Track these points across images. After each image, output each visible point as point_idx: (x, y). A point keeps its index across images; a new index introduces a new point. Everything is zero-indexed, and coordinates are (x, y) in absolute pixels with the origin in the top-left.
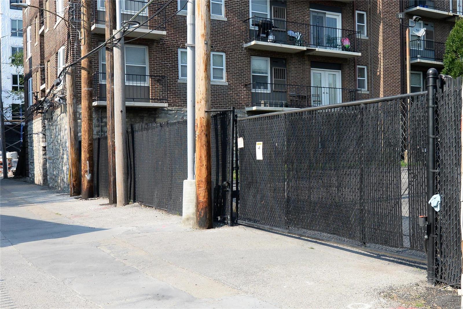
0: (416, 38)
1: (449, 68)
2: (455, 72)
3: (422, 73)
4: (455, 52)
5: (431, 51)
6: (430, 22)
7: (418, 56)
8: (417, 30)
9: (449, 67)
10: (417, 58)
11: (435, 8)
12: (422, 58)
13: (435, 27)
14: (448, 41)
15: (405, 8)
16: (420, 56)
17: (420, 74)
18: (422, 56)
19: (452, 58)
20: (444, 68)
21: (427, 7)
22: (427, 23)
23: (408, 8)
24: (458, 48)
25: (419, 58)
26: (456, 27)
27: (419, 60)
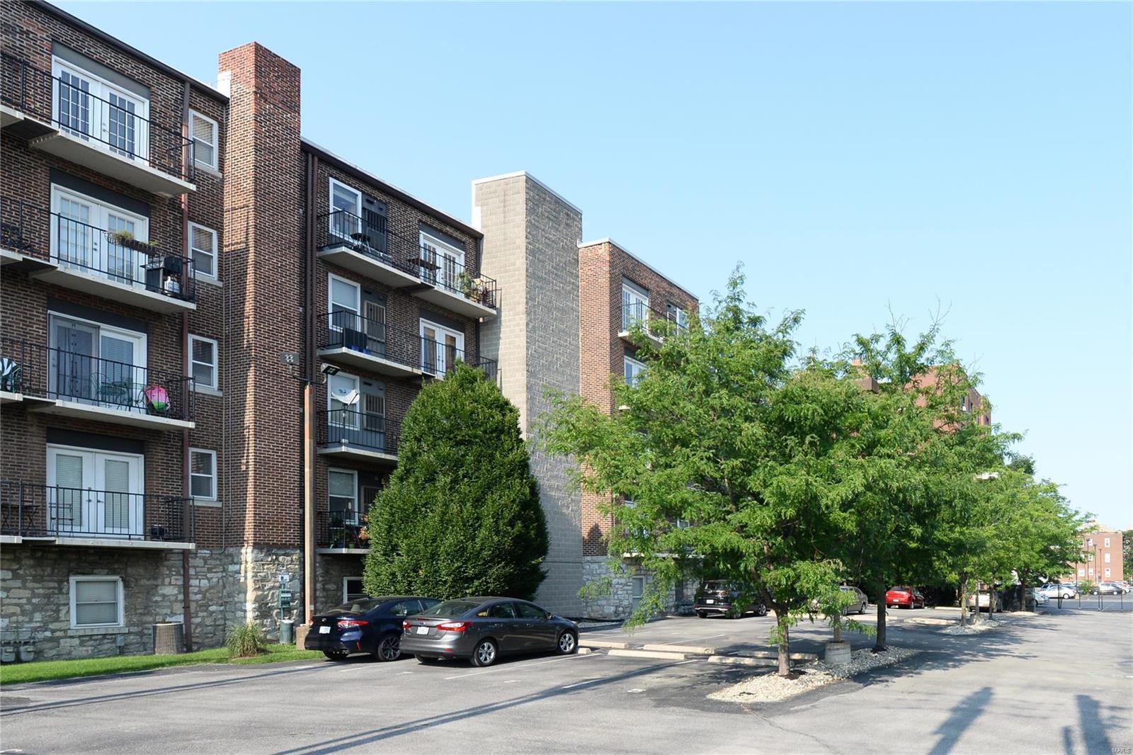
0: (340, 407)
1: (405, 470)
2: (417, 477)
3: (356, 474)
4: (419, 440)
5: (378, 435)
6: (376, 380)
7: (343, 441)
8: (341, 391)
9: (405, 467)
10: (340, 444)
11: (386, 357)
12: (351, 444)
13: (387, 391)
14: (407, 420)
15: (319, 347)
16: (347, 441)
17: (352, 475)
18: (351, 441)
19: (412, 450)
20: (396, 468)
21: (369, 352)
22: (369, 381)
23: (324, 346)
24: (423, 433)
25: (345, 444)
26: (421, 396)
27: (344, 449)
